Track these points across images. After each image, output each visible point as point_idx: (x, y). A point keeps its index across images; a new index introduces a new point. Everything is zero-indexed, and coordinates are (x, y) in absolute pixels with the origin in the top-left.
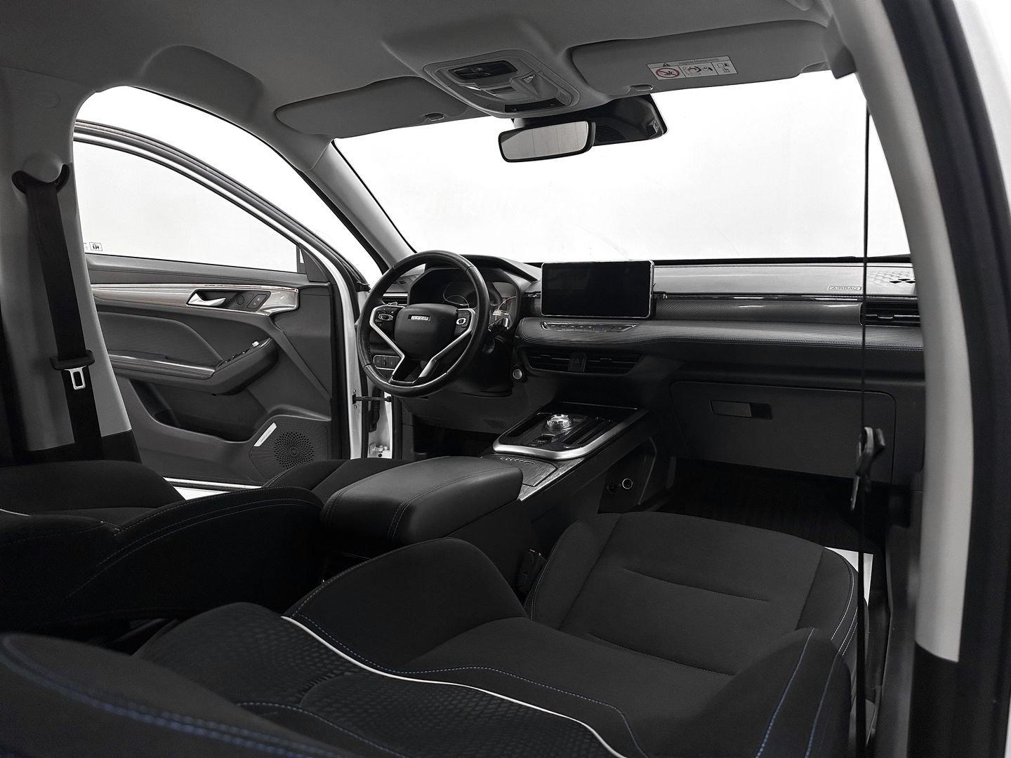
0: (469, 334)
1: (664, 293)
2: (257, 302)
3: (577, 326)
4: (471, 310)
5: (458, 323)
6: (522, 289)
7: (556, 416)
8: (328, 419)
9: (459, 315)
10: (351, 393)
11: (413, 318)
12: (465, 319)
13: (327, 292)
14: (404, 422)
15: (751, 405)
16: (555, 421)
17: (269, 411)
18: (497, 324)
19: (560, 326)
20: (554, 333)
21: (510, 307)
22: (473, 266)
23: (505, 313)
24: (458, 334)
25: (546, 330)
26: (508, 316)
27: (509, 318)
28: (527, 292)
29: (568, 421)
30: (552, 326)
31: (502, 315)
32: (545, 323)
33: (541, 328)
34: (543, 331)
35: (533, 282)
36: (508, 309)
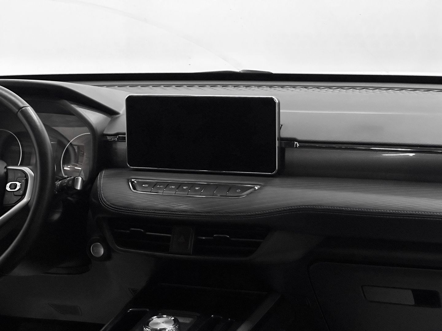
0: (26, 207)
1: (295, 140)
3: (179, 186)
4: (27, 169)
5: (8, 189)
7: (155, 319)
9: (10, 176)
12: (18, 184)
15: (412, 292)
16: (155, 327)
18: (65, 184)
19: (155, 185)
20: (147, 197)
21: (83, 156)
22: (28, 106)
23: (76, 166)
24: (9, 205)
25: (135, 191)
26: (81, 171)
27: (82, 173)
28: (105, 132)
29: (174, 326)
30: (144, 185)
31: (71, 169)
32: (133, 180)
33: (128, 189)
34: (131, 194)
35: (113, 116)
36: (80, 160)
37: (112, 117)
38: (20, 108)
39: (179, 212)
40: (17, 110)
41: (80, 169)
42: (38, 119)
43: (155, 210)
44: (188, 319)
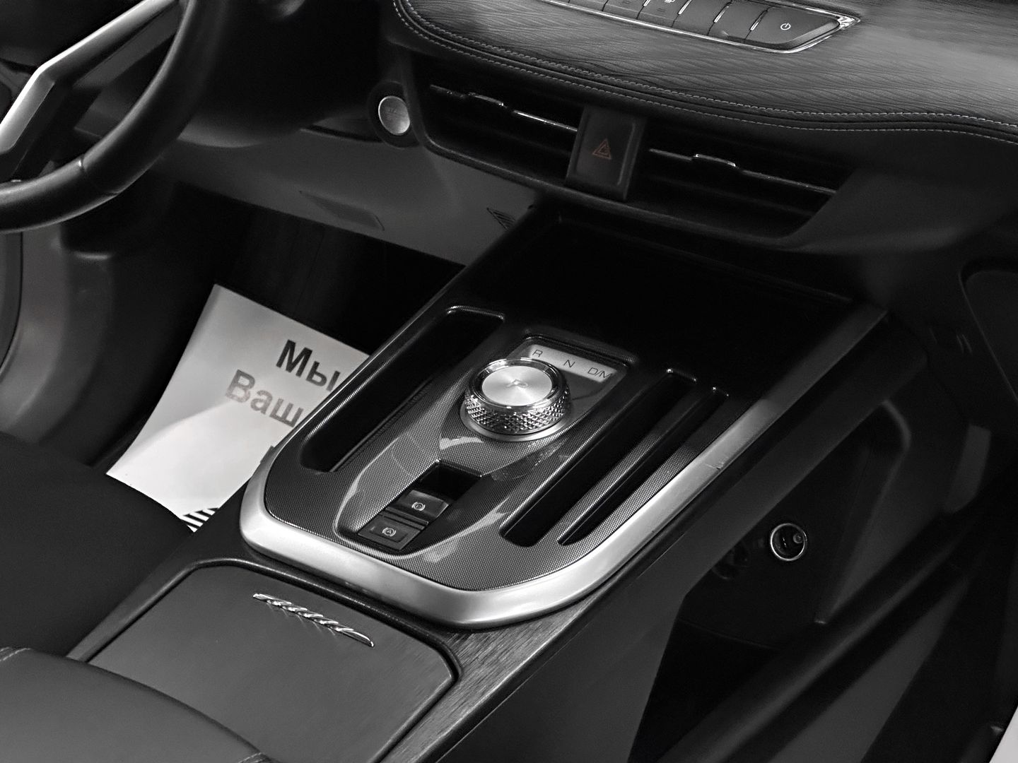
7: (501, 368)
16: (499, 399)
44: (601, 368)
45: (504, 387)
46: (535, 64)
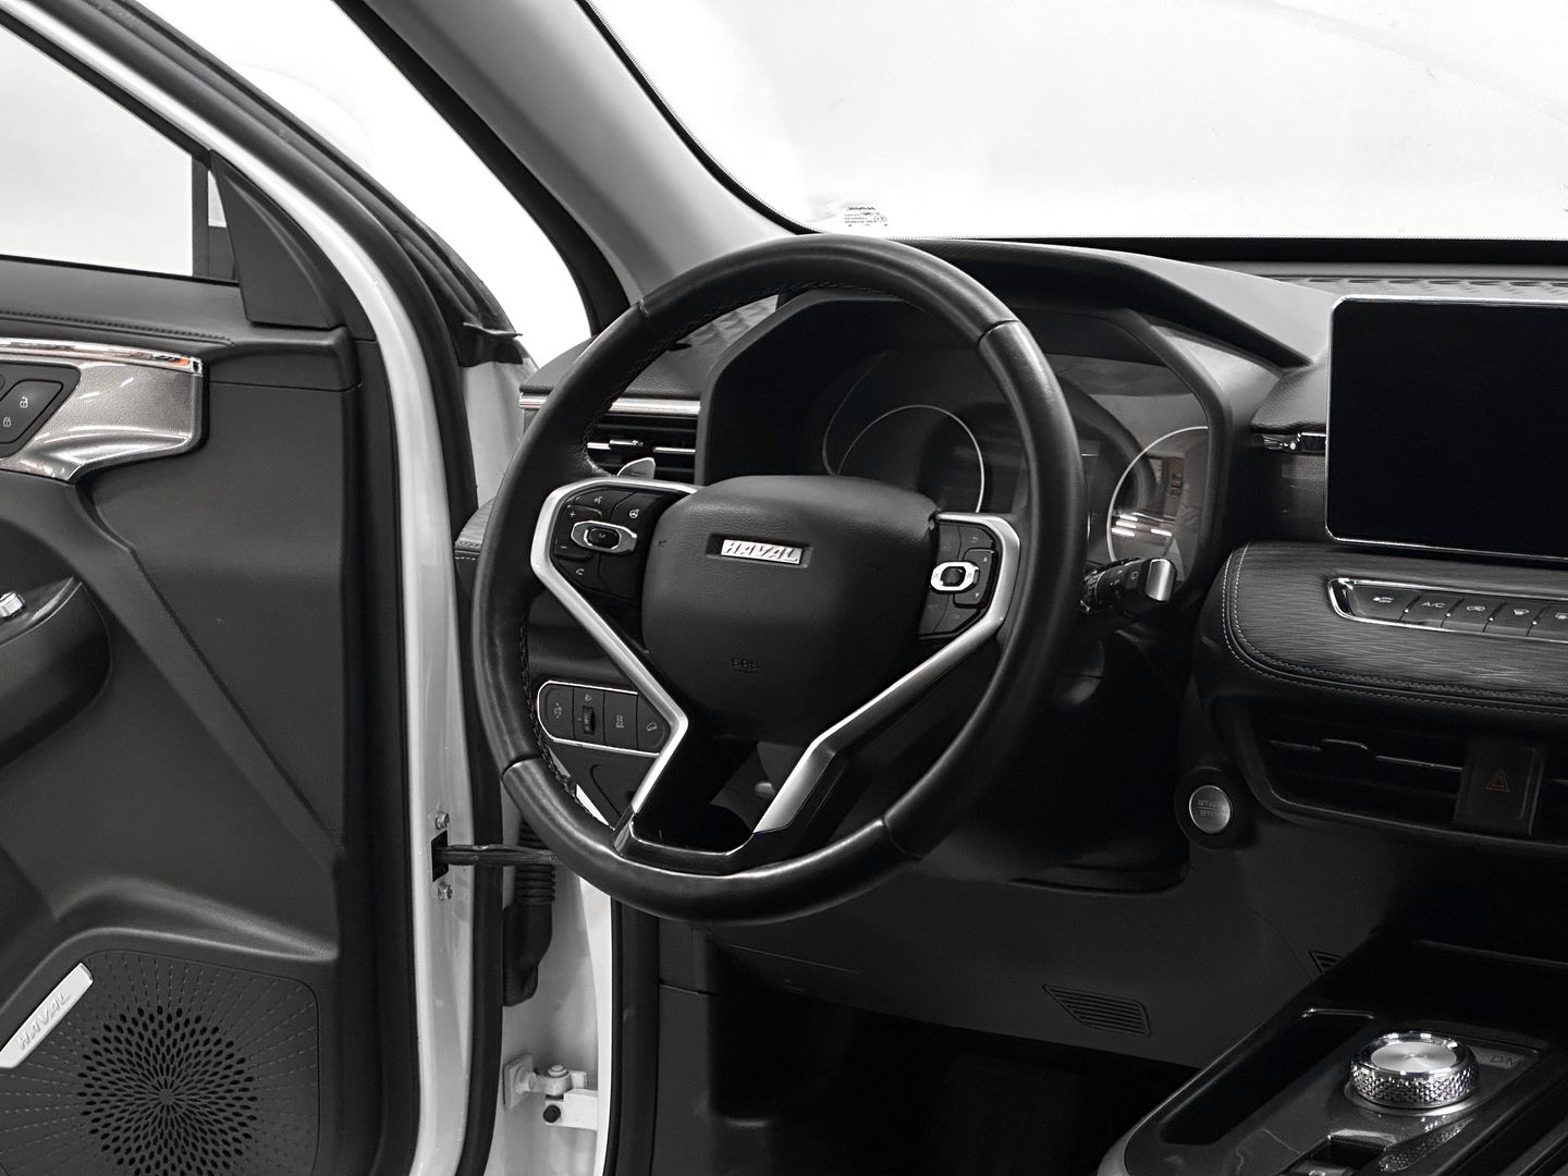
0: (991, 641)
2: (16, 413)
3: (1500, 607)
4: (998, 524)
5: (936, 582)
6: (1237, 409)
7: (1393, 1044)
8: (323, 953)
9: (947, 542)
10: (427, 831)
11: (729, 548)
12: (970, 569)
13: (331, 377)
14: (666, 973)
16: (1393, 1068)
17: (59, 910)
18: (1117, 582)
19: (1414, 599)
20: (1389, 636)
21: (1180, 494)
22: (1013, 321)
23: (1157, 525)
24: (938, 636)
25: (1346, 615)
26: (1171, 540)
27: (1175, 548)
28: (1256, 422)
29: (1455, 1069)
30: (1377, 599)
31: (1140, 534)
32: (1342, 581)
33: (1325, 608)
34: (1333, 623)
35: (1286, 370)
36: (1168, 506)
37: (1285, 374)
38: (988, 326)
39: (1495, 691)
40: (980, 334)
41: (1169, 534)
42: (1041, 363)
43: (1413, 680)
44: (1506, 1056)
45: (1399, 1058)
46: (1409, 689)
